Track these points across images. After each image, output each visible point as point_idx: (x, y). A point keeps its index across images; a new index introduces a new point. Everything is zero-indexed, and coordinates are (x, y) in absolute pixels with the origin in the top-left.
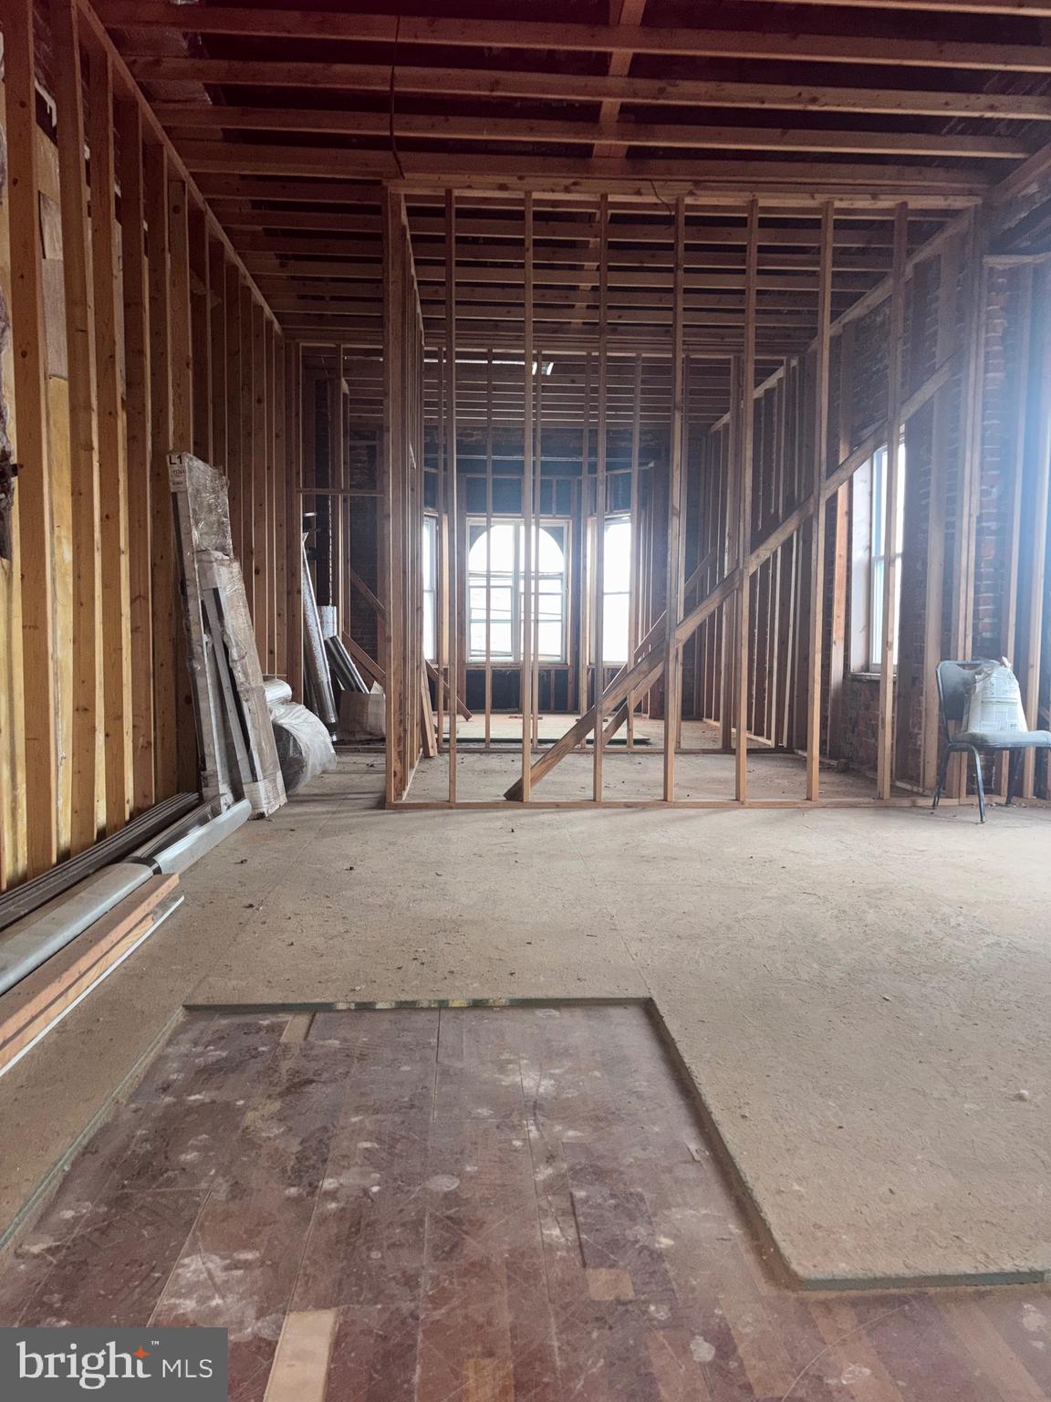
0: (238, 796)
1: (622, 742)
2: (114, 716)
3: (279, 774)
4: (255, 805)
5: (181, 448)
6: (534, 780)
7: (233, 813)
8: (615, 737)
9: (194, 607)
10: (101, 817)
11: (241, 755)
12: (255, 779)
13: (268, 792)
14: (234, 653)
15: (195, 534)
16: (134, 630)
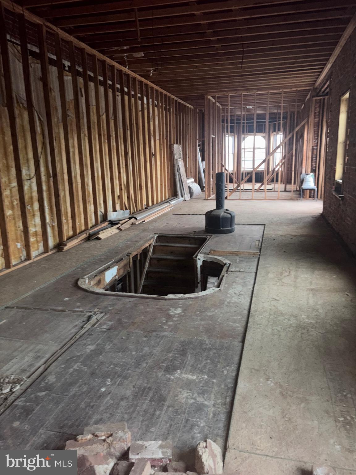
0: (182, 197)
1: (263, 189)
2: (165, 185)
3: (189, 194)
4: (185, 199)
5: (174, 143)
6: (229, 196)
7: (181, 199)
8: (261, 188)
9: (176, 168)
10: (164, 199)
11: (183, 191)
12: (185, 195)
13: (187, 197)
14: (181, 175)
15: (175, 157)
16: (167, 172)
